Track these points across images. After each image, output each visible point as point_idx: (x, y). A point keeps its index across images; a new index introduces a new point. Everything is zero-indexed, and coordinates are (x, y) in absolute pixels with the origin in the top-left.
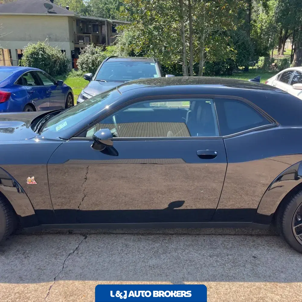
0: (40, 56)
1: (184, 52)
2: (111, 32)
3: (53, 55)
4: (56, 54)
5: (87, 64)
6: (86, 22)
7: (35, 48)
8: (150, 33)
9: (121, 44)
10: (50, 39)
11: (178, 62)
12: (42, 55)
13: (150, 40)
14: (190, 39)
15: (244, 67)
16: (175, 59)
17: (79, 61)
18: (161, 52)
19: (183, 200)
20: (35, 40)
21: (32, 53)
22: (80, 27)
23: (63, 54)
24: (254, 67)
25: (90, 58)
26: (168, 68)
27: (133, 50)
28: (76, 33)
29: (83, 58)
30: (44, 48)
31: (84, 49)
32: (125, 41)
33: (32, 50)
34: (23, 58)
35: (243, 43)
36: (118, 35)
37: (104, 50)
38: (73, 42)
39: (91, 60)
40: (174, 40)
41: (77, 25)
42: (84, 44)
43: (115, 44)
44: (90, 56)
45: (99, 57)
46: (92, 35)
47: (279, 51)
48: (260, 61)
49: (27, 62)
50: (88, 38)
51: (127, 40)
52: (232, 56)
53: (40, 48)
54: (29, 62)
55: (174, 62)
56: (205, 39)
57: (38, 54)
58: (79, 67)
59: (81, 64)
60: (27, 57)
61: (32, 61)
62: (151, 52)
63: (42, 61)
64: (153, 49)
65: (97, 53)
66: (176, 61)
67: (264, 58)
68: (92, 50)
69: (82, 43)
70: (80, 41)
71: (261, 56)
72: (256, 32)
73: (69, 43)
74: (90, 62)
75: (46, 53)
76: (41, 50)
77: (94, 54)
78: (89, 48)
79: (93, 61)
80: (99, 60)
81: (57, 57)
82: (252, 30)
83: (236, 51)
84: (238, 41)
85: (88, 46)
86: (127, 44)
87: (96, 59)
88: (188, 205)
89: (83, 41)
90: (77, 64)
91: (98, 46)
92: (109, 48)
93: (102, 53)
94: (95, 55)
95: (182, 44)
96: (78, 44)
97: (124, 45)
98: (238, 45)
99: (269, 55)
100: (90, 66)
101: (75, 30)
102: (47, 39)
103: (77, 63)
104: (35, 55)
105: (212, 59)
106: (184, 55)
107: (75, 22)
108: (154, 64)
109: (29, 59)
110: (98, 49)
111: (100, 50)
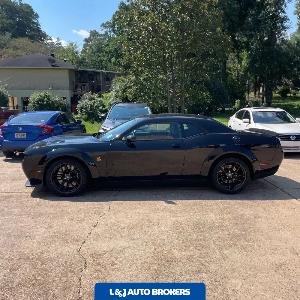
0: (45, 103)
1: (169, 97)
2: (105, 81)
3: (56, 101)
4: (58, 101)
5: (86, 109)
6: (82, 73)
7: (40, 96)
8: (141, 84)
9: (115, 91)
10: (53, 88)
11: (164, 105)
12: (47, 101)
13: (141, 89)
14: (173, 87)
15: (221, 109)
16: (162, 103)
17: (79, 106)
18: (150, 98)
19: (167, 172)
20: (40, 89)
21: (38, 100)
22: (78, 77)
23: (64, 100)
24: (231, 109)
25: (89, 103)
26: (156, 110)
27: (127, 97)
28: (74, 83)
29: (82, 104)
30: (49, 96)
31: (83, 96)
32: (119, 89)
33: (38, 97)
34: (29, 105)
35: (219, 89)
36: (112, 84)
37: (100, 96)
38: (72, 90)
39: (89, 105)
40: (160, 89)
41: (76, 75)
42: (82, 91)
43: (110, 91)
44: (88, 102)
45: (96, 102)
46: (89, 84)
47: (255, 94)
48: (237, 104)
49: (33, 108)
50: (85, 86)
51: (120, 88)
52: (208, 101)
53: (45, 96)
54: (35, 108)
55: (160, 106)
56: (185, 88)
57: (43, 101)
58: (79, 111)
59: (81, 108)
60: (34, 103)
61: (38, 107)
62: (142, 98)
63: (47, 107)
64: (143, 96)
65: (94, 99)
66: (163, 105)
67: (239, 100)
68: (90, 97)
69: (80, 90)
70: (78, 89)
71: (237, 99)
72: (231, 78)
73: (69, 91)
74: (89, 107)
75: (50, 100)
76: (46, 98)
77: (91, 100)
78: (87, 95)
79: (91, 106)
80: (96, 104)
81: (60, 103)
82: (228, 77)
83: (211, 96)
84: (214, 87)
85: (87, 93)
86: (120, 92)
87: (94, 104)
88: (170, 173)
89: (80, 89)
90: (76, 109)
91: (95, 93)
92: (105, 95)
93: (99, 99)
94: (93, 101)
95: (167, 92)
96: (77, 91)
97: (118, 92)
98: (214, 90)
99: (245, 98)
100: (89, 110)
101: (74, 80)
102: (50, 88)
103: (77, 107)
104: (40, 102)
105: (192, 103)
106: (169, 100)
107: (74, 74)
108: (147, 108)
109: (35, 105)
110: (95, 96)
111: (97, 96)
